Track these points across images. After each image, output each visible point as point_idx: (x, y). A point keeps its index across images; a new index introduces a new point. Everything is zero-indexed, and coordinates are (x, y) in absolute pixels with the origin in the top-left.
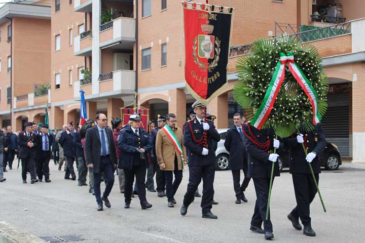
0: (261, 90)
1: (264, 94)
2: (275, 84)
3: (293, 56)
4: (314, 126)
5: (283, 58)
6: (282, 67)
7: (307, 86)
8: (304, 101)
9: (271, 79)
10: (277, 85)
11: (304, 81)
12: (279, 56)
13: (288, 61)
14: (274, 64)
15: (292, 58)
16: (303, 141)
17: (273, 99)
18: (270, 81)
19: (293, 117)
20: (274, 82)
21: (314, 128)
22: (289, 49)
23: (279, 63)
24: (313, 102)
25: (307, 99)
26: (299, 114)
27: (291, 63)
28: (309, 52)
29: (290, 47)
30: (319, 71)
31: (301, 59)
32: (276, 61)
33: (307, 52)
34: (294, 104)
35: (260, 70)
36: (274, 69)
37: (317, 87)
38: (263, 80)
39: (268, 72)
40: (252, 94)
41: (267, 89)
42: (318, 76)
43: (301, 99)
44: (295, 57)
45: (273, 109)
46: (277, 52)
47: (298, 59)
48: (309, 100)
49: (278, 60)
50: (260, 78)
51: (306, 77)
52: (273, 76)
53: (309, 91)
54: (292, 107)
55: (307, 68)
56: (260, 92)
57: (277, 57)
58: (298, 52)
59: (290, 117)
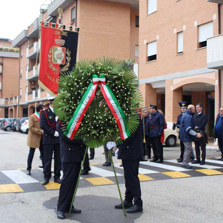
0: (71, 106)
2: (84, 102)
3: (105, 78)
4: (123, 141)
6: (94, 87)
7: (115, 106)
8: (109, 120)
10: (86, 104)
12: (91, 77)
13: (100, 82)
14: (86, 85)
15: (103, 80)
17: (82, 115)
18: (80, 99)
19: (99, 133)
20: (83, 100)
21: (122, 143)
22: (103, 71)
23: (91, 84)
24: (118, 121)
25: (112, 118)
26: (105, 131)
27: (103, 85)
28: (122, 75)
29: (104, 70)
30: (129, 93)
31: (111, 82)
32: (88, 82)
33: (120, 75)
34: (100, 121)
35: (72, 89)
36: (85, 89)
37: (125, 108)
38: (73, 98)
39: (78, 92)
40: (64, 109)
41: (77, 106)
42: (127, 98)
43: (107, 117)
44: (107, 79)
45: (81, 124)
46: (89, 74)
47: (109, 82)
48: (115, 119)
49: (90, 81)
50: (71, 97)
51: (115, 98)
52: (83, 95)
53: (116, 111)
54: (98, 124)
55: (116, 90)
56: (71, 108)
57: (89, 78)
58: (111, 75)
59: (96, 133)
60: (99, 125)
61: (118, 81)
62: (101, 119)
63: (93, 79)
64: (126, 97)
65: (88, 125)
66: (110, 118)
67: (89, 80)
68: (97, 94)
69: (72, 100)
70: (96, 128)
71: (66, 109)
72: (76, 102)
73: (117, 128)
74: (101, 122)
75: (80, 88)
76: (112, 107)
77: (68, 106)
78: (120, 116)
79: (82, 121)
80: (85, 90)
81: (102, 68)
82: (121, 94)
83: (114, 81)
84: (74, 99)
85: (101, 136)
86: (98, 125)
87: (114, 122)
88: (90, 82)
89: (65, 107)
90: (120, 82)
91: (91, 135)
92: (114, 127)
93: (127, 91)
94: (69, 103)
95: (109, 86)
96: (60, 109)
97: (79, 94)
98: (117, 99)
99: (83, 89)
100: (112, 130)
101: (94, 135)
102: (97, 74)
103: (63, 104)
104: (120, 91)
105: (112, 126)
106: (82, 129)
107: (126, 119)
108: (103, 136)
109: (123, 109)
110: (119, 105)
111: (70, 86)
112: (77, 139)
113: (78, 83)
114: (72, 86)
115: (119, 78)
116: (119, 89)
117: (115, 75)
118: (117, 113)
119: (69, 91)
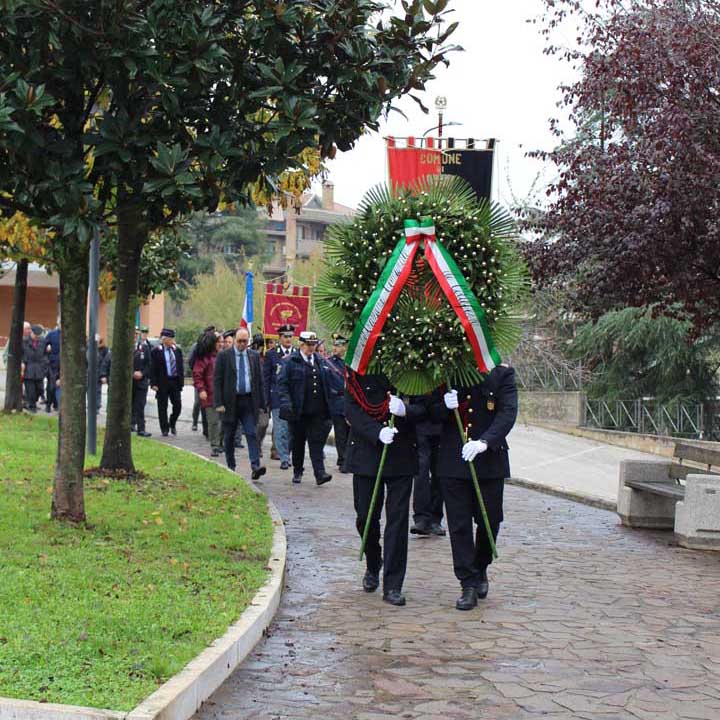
0: (357, 297)
1: (362, 305)
2: (387, 286)
3: (434, 228)
4: (484, 374)
5: (412, 230)
6: (408, 250)
7: (459, 292)
8: (447, 325)
9: (379, 274)
10: (390, 289)
11: (452, 282)
12: (401, 225)
13: (422, 237)
14: (390, 244)
15: (430, 231)
16: (457, 405)
17: (382, 317)
18: (376, 279)
19: (424, 356)
20: (385, 280)
21: (483, 379)
22: (430, 211)
23: (402, 242)
24: (469, 327)
25: (454, 320)
26: (437, 350)
27: (429, 242)
28: (475, 218)
29: (433, 208)
30: (493, 260)
31: (448, 234)
32: (394, 238)
33: (470, 217)
34: (425, 329)
35: (357, 254)
36: (388, 254)
37: (484, 295)
38: (360, 276)
39: (372, 261)
40: (341, 303)
41: (370, 295)
42: (488, 272)
43: (441, 319)
44: (439, 228)
45: (380, 338)
46: (397, 219)
47: (443, 234)
48: (460, 323)
49: (399, 235)
50: (356, 273)
51: (459, 272)
52: (383, 268)
53: (462, 304)
54: (419, 336)
55: (462, 254)
56: (355, 300)
57: (397, 227)
58: (448, 217)
59: (416, 356)
60: (423, 339)
61: (467, 233)
62: (428, 324)
63: (407, 230)
64: (487, 268)
65: (398, 339)
66: (450, 320)
67: (397, 232)
68: (418, 266)
69: (358, 281)
70: (416, 345)
71: (344, 304)
72: (367, 286)
73: (466, 345)
74: (427, 331)
75: (376, 253)
76: (452, 294)
77: (349, 295)
78: (472, 316)
79: (383, 331)
80: (388, 257)
81: (428, 204)
82: (473, 263)
83: (455, 233)
84: (363, 279)
85: (429, 365)
86: (420, 339)
87: (459, 329)
88: (399, 237)
89: (343, 299)
90: (469, 234)
91: (406, 362)
92: (461, 341)
93: (487, 255)
94: (351, 289)
95: (443, 245)
96: (331, 305)
97: (373, 266)
98: (466, 274)
99: (384, 253)
100: (455, 350)
101: (413, 362)
102: (414, 217)
103: (339, 292)
104: (470, 256)
105: (454, 340)
106: (384, 348)
107: (487, 322)
108: (435, 364)
109: (481, 299)
110: (469, 288)
111: (352, 249)
112: (373, 372)
113: (372, 240)
114: (358, 247)
115: (468, 226)
116: (467, 250)
117: (459, 217)
118: (465, 309)
119: (352, 260)
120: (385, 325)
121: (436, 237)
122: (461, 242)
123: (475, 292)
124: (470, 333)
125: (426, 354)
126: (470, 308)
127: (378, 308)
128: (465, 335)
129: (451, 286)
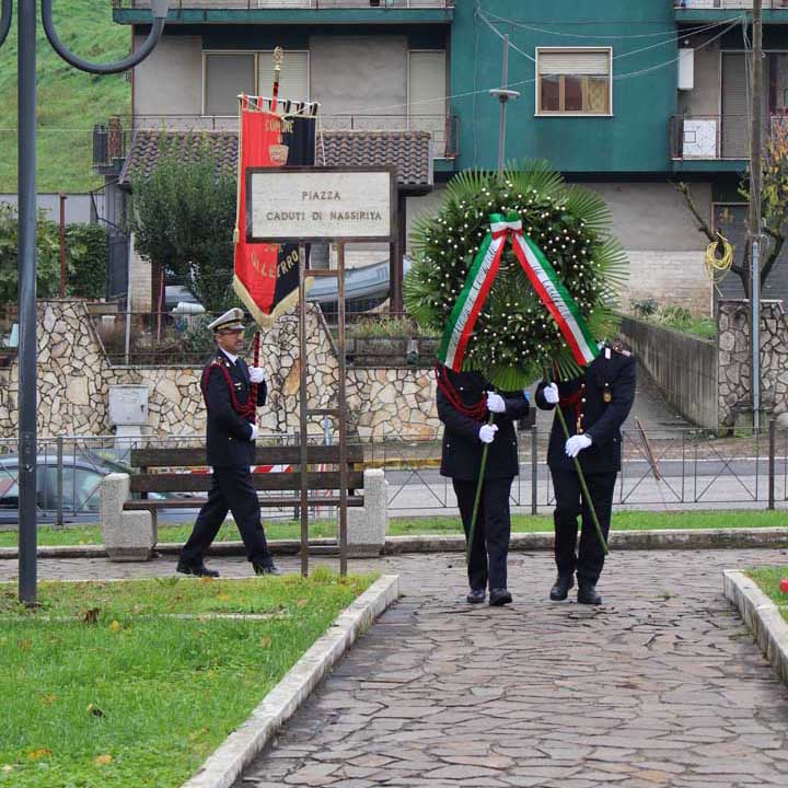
1: (452, 304)
5: (498, 225)
9: (467, 271)
11: (543, 277)
120: (476, 324)
121: (523, 231)
122: (551, 235)
123: (568, 287)
124: (564, 329)
125: (520, 351)
126: (563, 303)
127: (468, 307)
128: (559, 331)
129: (542, 281)
